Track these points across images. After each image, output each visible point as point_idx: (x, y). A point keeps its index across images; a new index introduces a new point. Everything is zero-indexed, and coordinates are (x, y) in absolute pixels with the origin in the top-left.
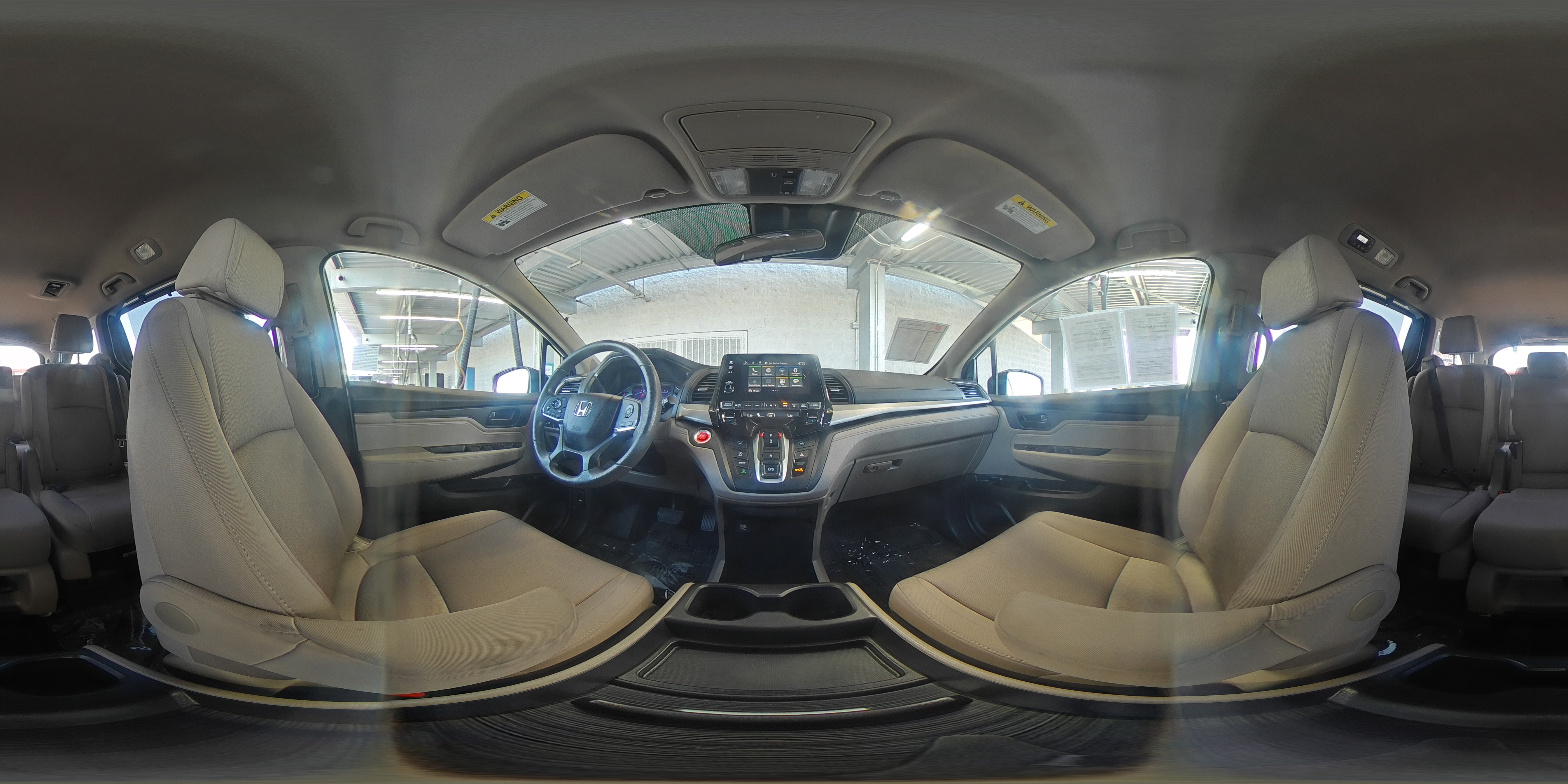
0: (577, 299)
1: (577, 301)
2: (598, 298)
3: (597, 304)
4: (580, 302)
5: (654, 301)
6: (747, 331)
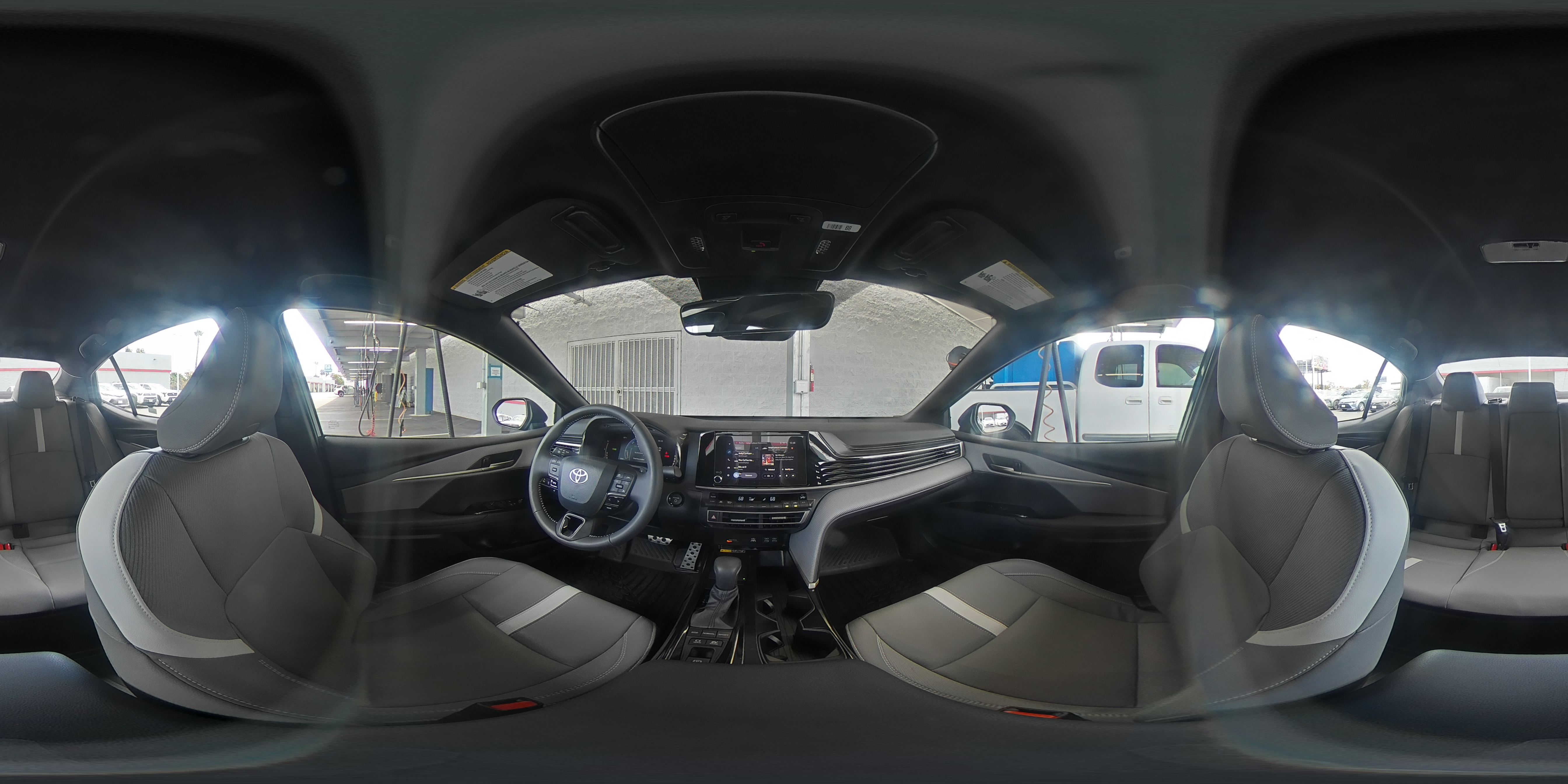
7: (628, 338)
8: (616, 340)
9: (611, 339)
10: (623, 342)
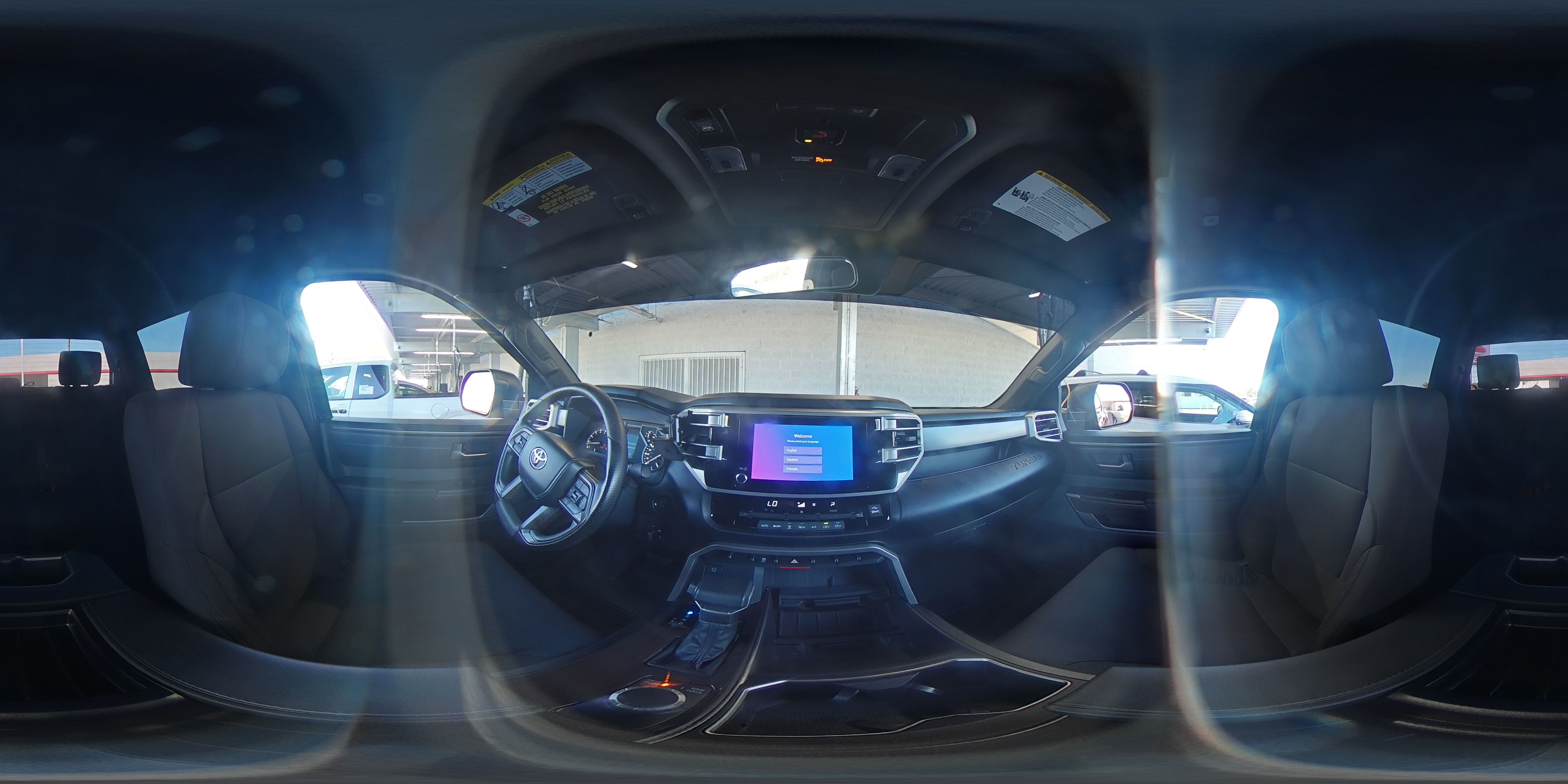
0: (600, 317)
1: (600, 320)
2: (617, 316)
3: (617, 321)
4: (602, 320)
5: (666, 322)
6: (745, 351)
7: (698, 356)
8: (687, 357)
9: (681, 356)
10: (693, 359)
